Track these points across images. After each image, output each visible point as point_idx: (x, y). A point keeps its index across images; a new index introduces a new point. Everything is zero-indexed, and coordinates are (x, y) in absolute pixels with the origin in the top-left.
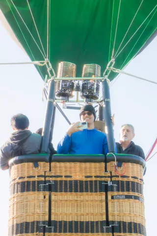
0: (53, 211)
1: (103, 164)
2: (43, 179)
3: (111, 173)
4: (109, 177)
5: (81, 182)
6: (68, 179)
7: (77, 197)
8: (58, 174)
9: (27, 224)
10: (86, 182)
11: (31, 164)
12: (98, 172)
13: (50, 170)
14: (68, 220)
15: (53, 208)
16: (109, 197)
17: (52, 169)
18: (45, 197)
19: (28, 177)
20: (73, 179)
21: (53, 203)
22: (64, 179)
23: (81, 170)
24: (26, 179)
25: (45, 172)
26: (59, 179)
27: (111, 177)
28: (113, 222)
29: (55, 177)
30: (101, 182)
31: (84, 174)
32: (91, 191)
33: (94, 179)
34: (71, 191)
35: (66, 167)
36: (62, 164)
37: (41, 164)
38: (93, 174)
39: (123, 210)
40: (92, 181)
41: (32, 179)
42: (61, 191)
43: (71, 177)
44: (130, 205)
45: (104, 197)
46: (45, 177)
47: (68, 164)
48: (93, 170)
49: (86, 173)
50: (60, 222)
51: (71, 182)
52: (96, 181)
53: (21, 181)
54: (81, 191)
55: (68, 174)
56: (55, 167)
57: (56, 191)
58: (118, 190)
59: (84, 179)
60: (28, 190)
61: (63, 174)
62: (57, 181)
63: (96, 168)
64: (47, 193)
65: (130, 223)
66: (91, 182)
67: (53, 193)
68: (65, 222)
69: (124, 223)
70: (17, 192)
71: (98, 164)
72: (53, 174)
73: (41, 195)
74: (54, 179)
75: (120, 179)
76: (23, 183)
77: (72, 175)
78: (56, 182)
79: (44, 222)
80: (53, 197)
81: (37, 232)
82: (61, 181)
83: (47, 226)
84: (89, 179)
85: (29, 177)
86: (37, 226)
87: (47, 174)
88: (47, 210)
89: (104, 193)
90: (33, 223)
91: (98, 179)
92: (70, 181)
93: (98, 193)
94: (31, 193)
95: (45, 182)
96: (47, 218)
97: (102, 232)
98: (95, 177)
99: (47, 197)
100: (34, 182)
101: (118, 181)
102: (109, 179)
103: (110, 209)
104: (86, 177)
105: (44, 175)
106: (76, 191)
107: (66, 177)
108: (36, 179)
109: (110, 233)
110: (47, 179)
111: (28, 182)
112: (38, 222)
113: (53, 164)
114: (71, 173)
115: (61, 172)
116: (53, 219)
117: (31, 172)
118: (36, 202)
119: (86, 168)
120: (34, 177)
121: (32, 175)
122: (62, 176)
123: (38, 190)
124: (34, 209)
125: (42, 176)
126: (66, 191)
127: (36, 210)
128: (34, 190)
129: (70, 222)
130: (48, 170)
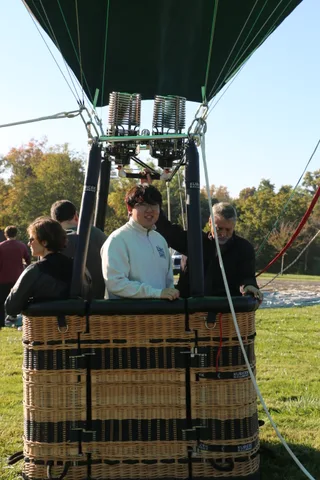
0: (94, 404)
1: (182, 317)
2: (75, 346)
3: (196, 332)
4: (192, 340)
5: (143, 350)
6: (121, 346)
7: (136, 378)
8: (102, 337)
9: (50, 425)
10: (152, 349)
11: (54, 319)
12: (173, 331)
13: (88, 331)
14: (120, 419)
15: (93, 398)
16: (193, 378)
17: (91, 327)
18: (79, 378)
19: (49, 343)
20: (128, 345)
21: (93, 389)
22: (112, 345)
23: (143, 331)
24: (46, 347)
25: (79, 333)
26: (103, 346)
27: (196, 340)
28: (198, 421)
29: (96, 342)
30: (178, 349)
31: (148, 337)
32: (161, 366)
33: (165, 344)
34: (125, 366)
35: (115, 324)
36: (109, 319)
37: (73, 318)
38: (165, 336)
39: (216, 400)
40: (162, 348)
41: (55, 348)
42: (107, 367)
43: (125, 341)
44: (228, 391)
45: (183, 378)
46: (79, 341)
47: (119, 319)
48: (165, 328)
49: (151, 334)
50: (107, 422)
52: (169, 349)
53: (37, 348)
54: (144, 366)
55: (120, 337)
56: (98, 324)
57: (98, 367)
58: (208, 364)
59: (148, 345)
60: (50, 367)
61: (111, 337)
62: (100, 349)
63: (169, 324)
64: (83, 373)
65: (228, 422)
66: (160, 349)
67: (92, 371)
68: (116, 422)
69: (218, 422)
70: (32, 368)
71: (172, 317)
72: (93, 338)
73: (73, 376)
74: (94, 346)
75: (212, 343)
76: (41, 353)
77: (128, 338)
78: (98, 350)
79: (79, 423)
80: (94, 379)
81: (67, 440)
82: (107, 350)
83: (84, 431)
84: (156, 345)
85: (51, 343)
86: (67, 429)
87: (83, 338)
88: (84, 402)
89: (183, 370)
90: (60, 423)
91: (173, 345)
92: (123, 349)
93: (173, 369)
94: (55, 372)
95: (79, 351)
96: (84, 416)
97: (180, 438)
98: (168, 341)
99: (84, 379)
100: (59, 352)
101: (209, 347)
102: (192, 344)
103: (193, 398)
104: (151, 342)
105: (76, 338)
106: (134, 366)
107: (115, 341)
108: (63, 347)
109: (193, 442)
110: (83, 346)
111: (50, 352)
112: (68, 423)
113: (92, 318)
114: (124, 335)
115: (107, 334)
116: (94, 418)
117: (54, 334)
118: (64, 387)
119: (152, 324)
120: (60, 342)
121: (55, 339)
122: (108, 341)
123: (68, 367)
124: (62, 400)
125: (73, 341)
126: (116, 367)
127: (65, 402)
128: (59, 367)
129: (125, 422)
130: (84, 330)
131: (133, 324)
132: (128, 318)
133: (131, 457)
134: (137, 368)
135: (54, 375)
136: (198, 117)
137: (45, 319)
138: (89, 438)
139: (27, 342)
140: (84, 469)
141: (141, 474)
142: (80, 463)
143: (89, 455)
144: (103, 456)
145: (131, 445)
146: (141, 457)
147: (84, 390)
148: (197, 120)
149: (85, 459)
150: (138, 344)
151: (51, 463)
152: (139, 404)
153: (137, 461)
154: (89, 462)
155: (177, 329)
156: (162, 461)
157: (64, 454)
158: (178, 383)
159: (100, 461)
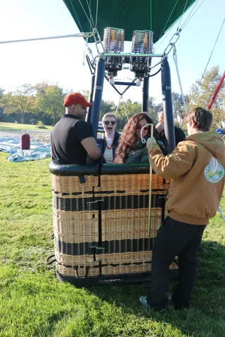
0: (103, 231)
2: (91, 196)
5: (136, 197)
6: (121, 195)
7: (131, 215)
8: (109, 190)
9: (75, 245)
10: (141, 196)
11: (77, 178)
12: (156, 184)
13: (99, 185)
14: (120, 240)
15: (103, 228)
17: (101, 183)
18: (94, 216)
19: (73, 194)
20: (126, 194)
21: (103, 223)
22: (116, 194)
23: (136, 185)
24: (71, 197)
25: (93, 187)
26: (110, 195)
29: (105, 192)
30: (157, 196)
31: (139, 188)
33: (151, 193)
34: (123, 207)
35: (118, 180)
36: (114, 177)
37: (89, 177)
38: (150, 188)
40: (148, 195)
41: (77, 197)
42: (112, 208)
43: (124, 192)
45: (160, 213)
46: (93, 192)
47: (121, 177)
49: (142, 186)
50: (112, 242)
51: (124, 197)
52: (152, 196)
53: (64, 197)
54: (135, 207)
55: (121, 189)
56: (106, 181)
57: (106, 208)
59: (139, 193)
60: (74, 209)
61: (115, 189)
62: (107, 197)
64: (96, 212)
67: (102, 211)
68: (117, 241)
70: (61, 210)
72: (103, 190)
73: (89, 214)
74: (104, 195)
76: (68, 200)
77: (126, 189)
79: (94, 243)
80: (103, 216)
81: (86, 253)
82: (112, 197)
83: (97, 248)
84: (145, 194)
85: (75, 194)
86: (86, 247)
87: (96, 190)
88: (97, 231)
89: (161, 208)
90: (81, 244)
91: (156, 193)
92: (122, 196)
93: (155, 208)
94: (78, 212)
95: (94, 199)
96: (97, 240)
98: (152, 190)
99: (97, 216)
100: (80, 199)
104: (141, 191)
105: (92, 190)
106: (129, 207)
107: (118, 192)
108: (83, 196)
110: (96, 195)
111: (74, 200)
112: (87, 243)
113: (102, 177)
114: (125, 187)
115: (113, 187)
116: (103, 240)
117: (77, 187)
118: (84, 222)
119: (142, 180)
120: (81, 193)
121: (77, 191)
122: (113, 192)
123: (86, 209)
124: (82, 230)
125: (89, 193)
126: (118, 208)
127: (84, 232)
128: (80, 209)
129: (123, 241)
130: (97, 185)
131: (130, 180)
132: (126, 176)
133: (127, 261)
134: (131, 208)
135: (77, 214)
136: (172, 42)
137: (70, 178)
138: (100, 252)
139: (57, 193)
140: (98, 269)
141: (132, 271)
142: (95, 267)
143: (100, 262)
144: (110, 262)
145: (127, 254)
146: (132, 261)
147: (97, 224)
148: (171, 44)
149: (98, 264)
150: (133, 193)
151: (76, 268)
152: (132, 230)
153: (130, 264)
154: (100, 266)
155: (158, 183)
156: (146, 263)
157: (84, 262)
158: (156, 216)
159: (107, 265)
